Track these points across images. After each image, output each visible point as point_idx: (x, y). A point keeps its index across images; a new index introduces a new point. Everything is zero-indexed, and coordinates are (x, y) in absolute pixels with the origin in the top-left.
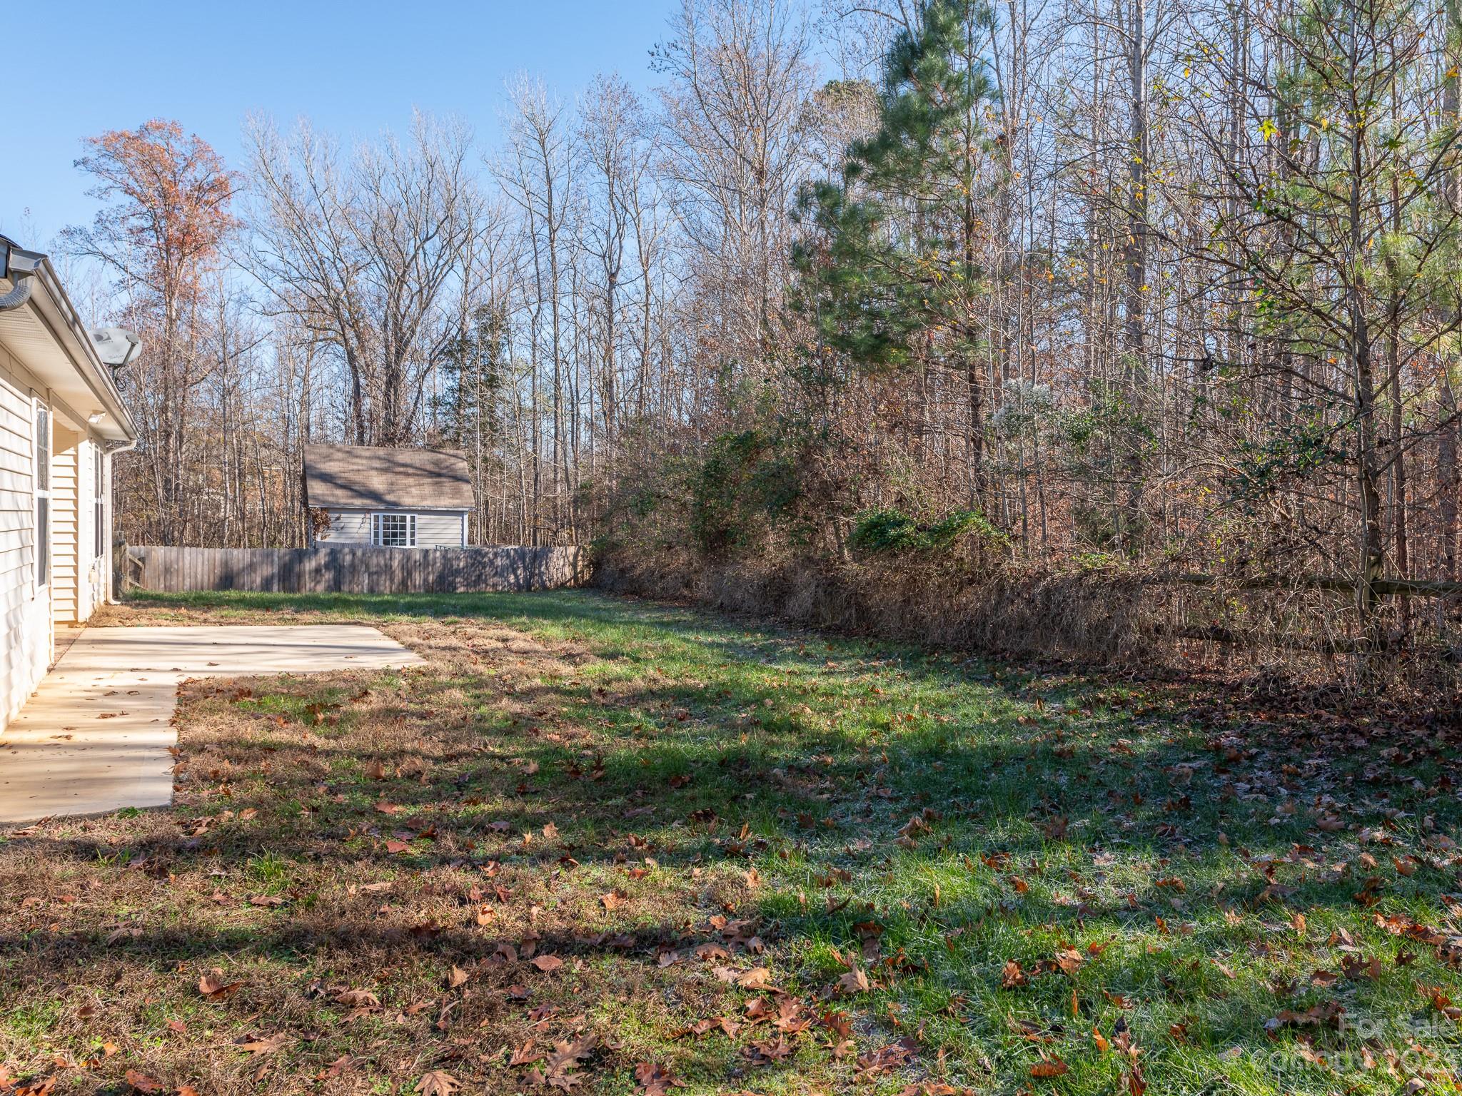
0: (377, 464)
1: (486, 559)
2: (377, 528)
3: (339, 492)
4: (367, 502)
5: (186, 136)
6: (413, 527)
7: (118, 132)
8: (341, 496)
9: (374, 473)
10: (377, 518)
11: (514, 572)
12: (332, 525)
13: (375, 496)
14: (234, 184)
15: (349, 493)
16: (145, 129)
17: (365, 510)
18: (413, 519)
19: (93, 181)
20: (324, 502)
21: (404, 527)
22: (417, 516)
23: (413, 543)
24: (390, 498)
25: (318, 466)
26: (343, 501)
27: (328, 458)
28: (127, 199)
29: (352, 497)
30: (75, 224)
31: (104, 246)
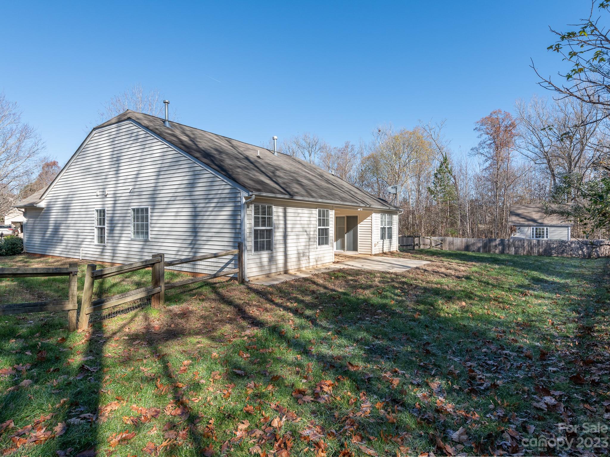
0: (536, 209)
1: (567, 244)
2: (533, 232)
3: (521, 220)
4: (531, 223)
5: (503, 113)
6: (547, 232)
7: (484, 117)
8: (522, 221)
9: (534, 213)
10: (533, 229)
11: (582, 250)
12: (517, 231)
13: (534, 221)
14: (517, 122)
15: (525, 220)
16: (491, 114)
17: (529, 226)
18: (547, 229)
19: (478, 133)
20: (515, 223)
21: (543, 232)
22: (548, 228)
23: (547, 237)
24: (540, 221)
25: (516, 211)
26: (522, 222)
27: (519, 208)
28: (487, 136)
29: (526, 221)
30: (474, 147)
31: (481, 151)
